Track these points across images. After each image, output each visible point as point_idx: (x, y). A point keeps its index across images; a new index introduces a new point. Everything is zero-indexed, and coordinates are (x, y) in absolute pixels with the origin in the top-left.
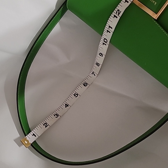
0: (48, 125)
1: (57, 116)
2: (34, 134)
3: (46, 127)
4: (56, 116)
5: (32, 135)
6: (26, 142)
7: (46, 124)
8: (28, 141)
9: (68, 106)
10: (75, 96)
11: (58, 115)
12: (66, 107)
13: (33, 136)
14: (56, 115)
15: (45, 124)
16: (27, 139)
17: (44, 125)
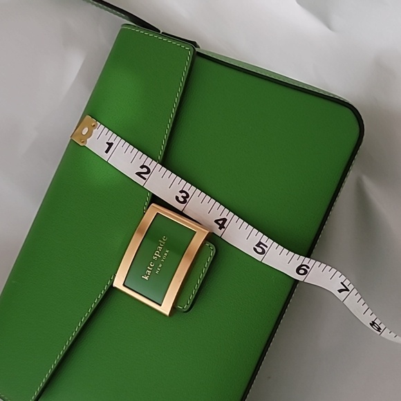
0: (145, 179)
1: (182, 200)
2: (110, 145)
3: (139, 174)
4: (180, 195)
5: (109, 142)
6: (85, 131)
7: (149, 172)
8: (89, 134)
9: (220, 228)
10: (258, 245)
11: (184, 202)
12: (216, 221)
13: (107, 143)
14: (184, 195)
15: (145, 170)
16: (94, 131)
17: (142, 167)
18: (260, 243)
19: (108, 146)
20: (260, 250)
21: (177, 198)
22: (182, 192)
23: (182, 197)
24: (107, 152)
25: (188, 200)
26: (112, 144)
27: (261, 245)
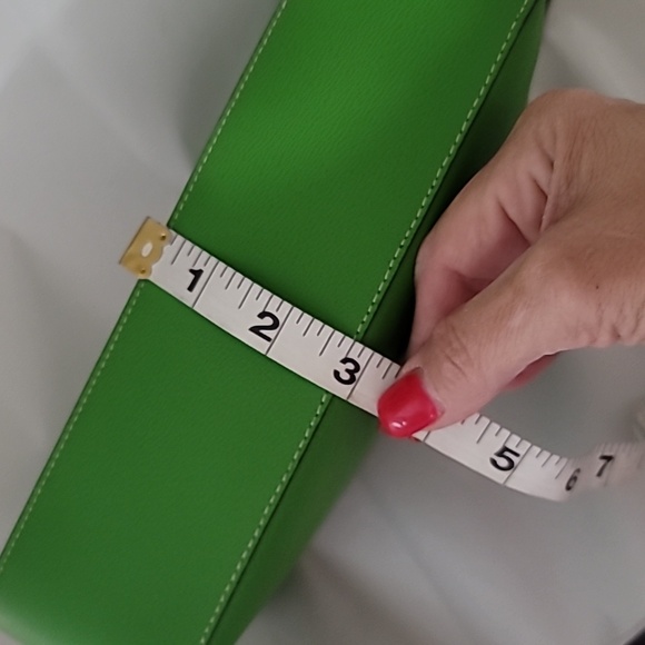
0: (268, 339)
2: (197, 274)
3: (256, 330)
5: (196, 268)
6: (147, 249)
7: (276, 324)
8: (156, 254)
11: (352, 381)
13: (192, 271)
15: (268, 321)
16: (166, 248)
17: (262, 315)
18: (506, 449)
19: (192, 277)
20: (503, 462)
21: (337, 374)
22: (345, 361)
23: (347, 371)
24: (191, 288)
25: (357, 375)
26: (200, 272)
27: (507, 454)
